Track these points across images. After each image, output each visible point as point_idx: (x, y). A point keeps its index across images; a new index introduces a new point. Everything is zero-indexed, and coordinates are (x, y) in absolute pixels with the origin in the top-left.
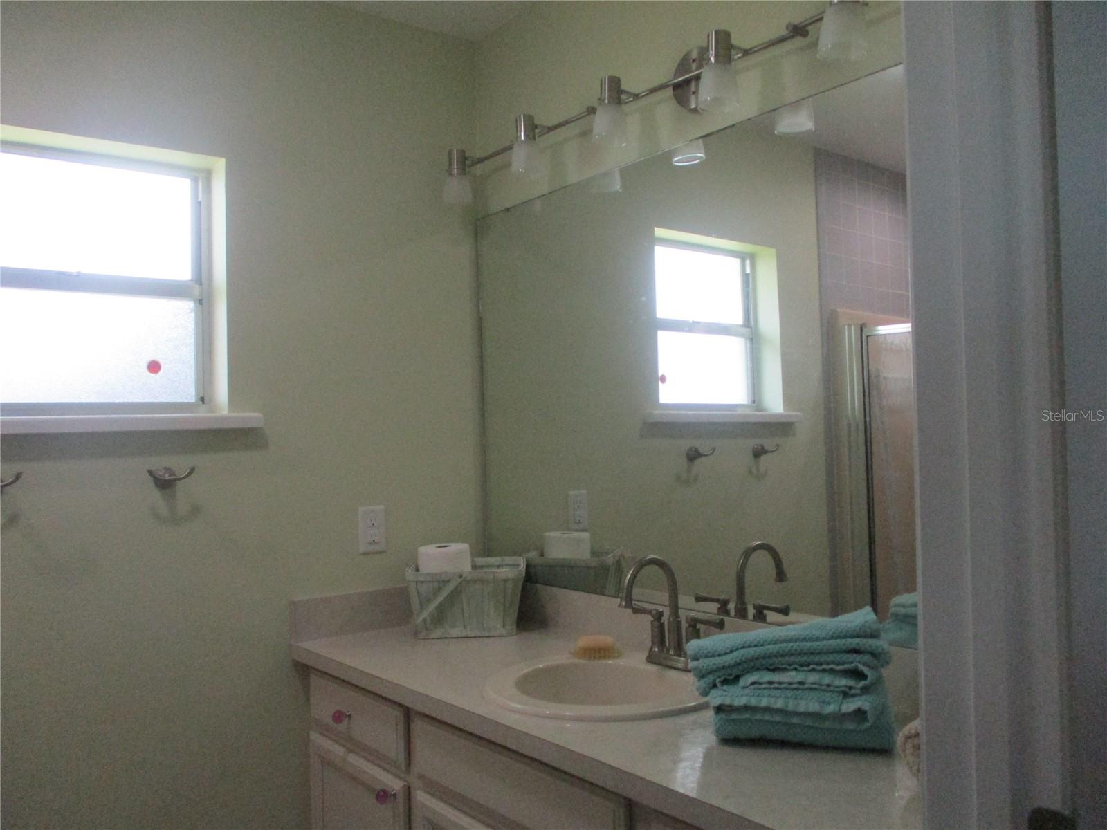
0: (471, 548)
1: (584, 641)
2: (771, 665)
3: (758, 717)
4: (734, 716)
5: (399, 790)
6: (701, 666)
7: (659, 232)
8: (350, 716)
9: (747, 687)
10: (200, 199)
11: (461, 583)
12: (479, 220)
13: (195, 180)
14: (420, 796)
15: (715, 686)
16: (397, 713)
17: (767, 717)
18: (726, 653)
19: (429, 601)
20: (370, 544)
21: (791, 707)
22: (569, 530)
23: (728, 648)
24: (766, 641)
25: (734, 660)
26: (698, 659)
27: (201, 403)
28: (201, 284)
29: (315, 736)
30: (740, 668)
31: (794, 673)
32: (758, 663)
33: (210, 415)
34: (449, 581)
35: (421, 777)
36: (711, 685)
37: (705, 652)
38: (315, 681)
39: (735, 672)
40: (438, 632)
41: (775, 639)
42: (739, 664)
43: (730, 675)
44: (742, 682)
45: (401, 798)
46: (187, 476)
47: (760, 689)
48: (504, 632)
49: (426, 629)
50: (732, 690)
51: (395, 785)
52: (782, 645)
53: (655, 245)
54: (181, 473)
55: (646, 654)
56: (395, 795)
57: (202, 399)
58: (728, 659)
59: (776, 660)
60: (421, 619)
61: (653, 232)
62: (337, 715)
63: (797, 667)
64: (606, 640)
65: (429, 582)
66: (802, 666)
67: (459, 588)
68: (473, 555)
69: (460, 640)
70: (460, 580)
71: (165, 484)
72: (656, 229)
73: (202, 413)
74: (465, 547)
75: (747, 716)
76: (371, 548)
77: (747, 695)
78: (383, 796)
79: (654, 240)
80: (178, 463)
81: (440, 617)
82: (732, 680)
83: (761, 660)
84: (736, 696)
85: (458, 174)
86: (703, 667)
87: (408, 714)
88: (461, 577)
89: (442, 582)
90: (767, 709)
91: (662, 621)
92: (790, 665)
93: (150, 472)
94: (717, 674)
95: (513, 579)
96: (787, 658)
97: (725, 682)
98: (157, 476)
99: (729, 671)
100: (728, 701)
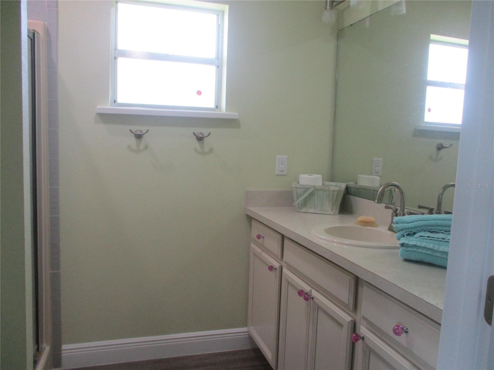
0: (322, 177)
1: (360, 218)
2: (431, 230)
3: (420, 250)
4: (409, 249)
5: (278, 267)
6: (398, 227)
7: (433, 37)
8: (263, 237)
9: (417, 238)
10: (220, 23)
11: (315, 190)
12: (340, 31)
13: (218, 15)
14: (285, 270)
15: (404, 236)
16: (279, 237)
17: (424, 251)
18: (411, 223)
19: (301, 196)
20: (280, 171)
21: (436, 248)
22: (371, 175)
23: (412, 220)
24: (430, 219)
25: (414, 225)
26: (398, 224)
27: (216, 108)
28: (218, 59)
29: (252, 245)
30: (416, 229)
31: (441, 234)
32: (425, 228)
33: (220, 112)
34: (309, 189)
35: (286, 263)
36: (402, 236)
37: (401, 221)
38: (254, 223)
39: (414, 231)
40: (304, 210)
41: (435, 218)
42: (416, 227)
43: (411, 232)
44: (416, 235)
45: (278, 270)
46: (207, 136)
47: (423, 239)
48: (332, 213)
49: (299, 208)
50: (411, 238)
51: (276, 265)
52: (437, 221)
53: (430, 44)
54: (206, 134)
55: (388, 227)
56: (276, 269)
57: (217, 107)
58: (410, 225)
59: (434, 228)
60: (297, 203)
61: (430, 36)
62: (259, 236)
63: (444, 232)
64: (372, 219)
65: (302, 188)
66: (446, 231)
67: (314, 192)
68: (323, 181)
69: (313, 214)
70: (314, 189)
71: (200, 139)
72: (431, 35)
73: (217, 112)
74: (320, 176)
75: (415, 249)
76: (280, 173)
77: (416, 241)
78: (271, 268)
79: (429, 41)
80: (205, 131)
81: (305, 203)
82: (412, 234)
83: (426, 227)
84: (411, 241)
85: (329, 9)
86: (399, 227)
87: (283, 237)
88: (314, 187)
89: (306, 189)
90: (424, 248)
91: (397, 213)
92: (440, 231)
93: (194, 134)
94: (405, 231)
95: (337, 191)
96: (439, 227)
97: (408, 235)
98: (197, 136)
99: (411, 230)
100: (407, 242)
